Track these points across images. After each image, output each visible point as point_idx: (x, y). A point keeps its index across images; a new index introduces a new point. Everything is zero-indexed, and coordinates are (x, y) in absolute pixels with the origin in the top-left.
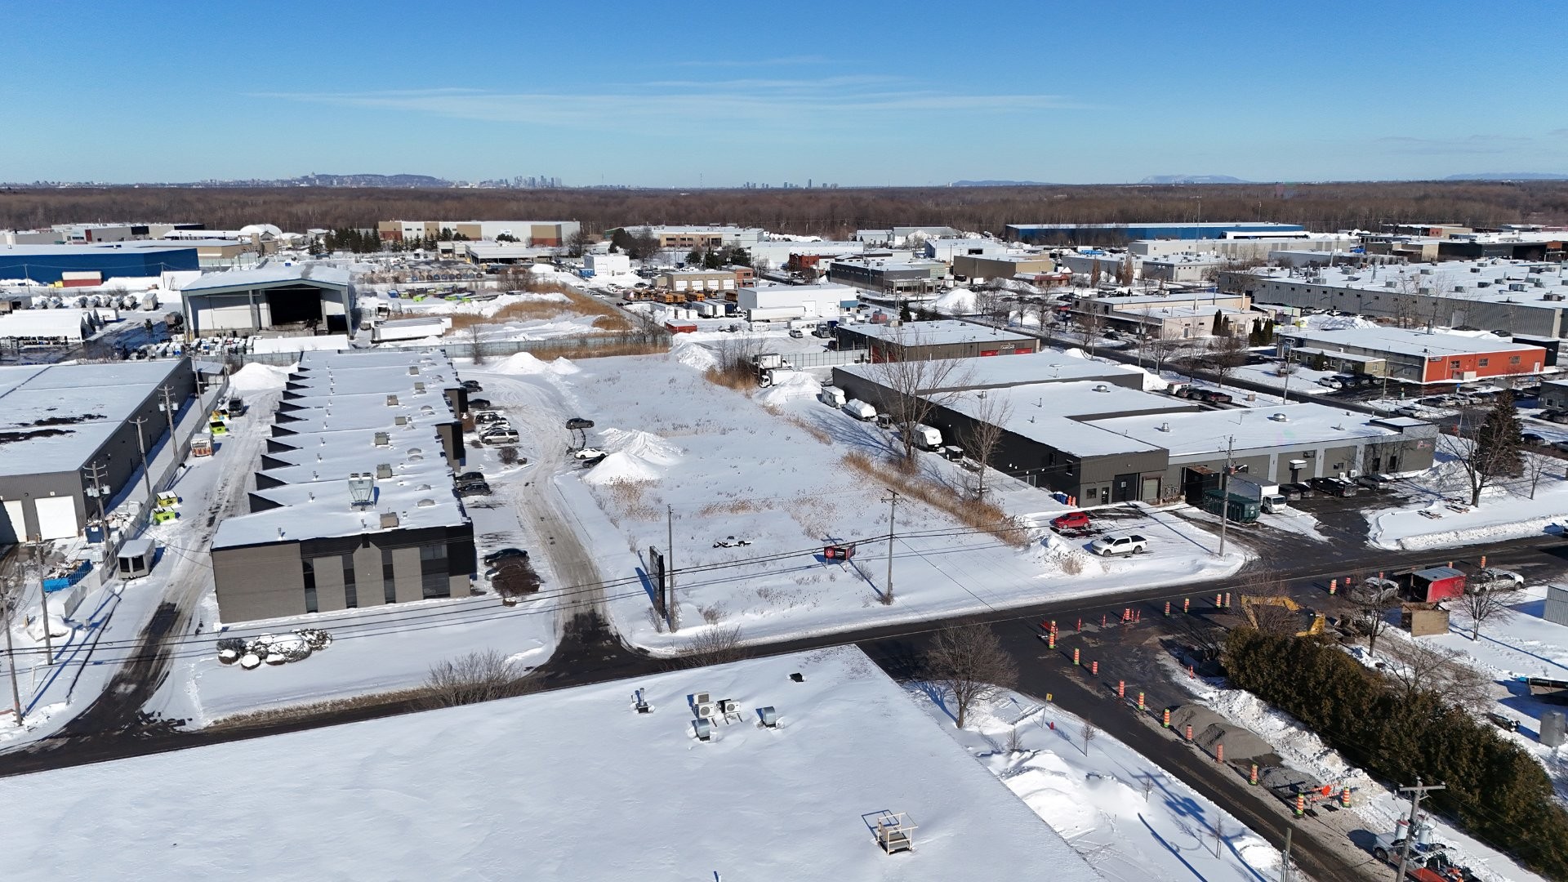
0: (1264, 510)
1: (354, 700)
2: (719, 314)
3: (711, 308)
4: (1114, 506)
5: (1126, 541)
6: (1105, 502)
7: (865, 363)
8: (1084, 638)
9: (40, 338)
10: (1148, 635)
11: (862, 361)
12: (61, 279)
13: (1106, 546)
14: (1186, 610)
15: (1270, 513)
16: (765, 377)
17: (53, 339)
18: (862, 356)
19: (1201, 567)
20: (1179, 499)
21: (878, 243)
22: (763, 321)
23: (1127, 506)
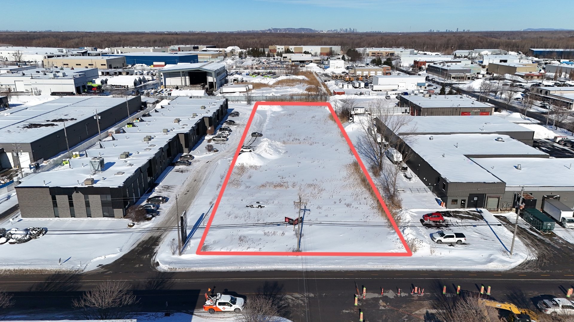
0: (561, 224)
3: (358, 84)
4: (467, 210)
5: (453, 237)
6: (463, 206)
7: (407, 113)
8: (381, 301)
9: (120, 86)
10: (422, 306)
11: (406, 112)
12: (153, 64)
13: (438, 238)
14: (458, 293)
15: (564, 227)
16: (351, 118)
17: (124, 86)
18: (406, 110)
19: (491, 261)
20: (511, 210)
21: (463, 56)
22: (378, 91)
23: (475, 211)
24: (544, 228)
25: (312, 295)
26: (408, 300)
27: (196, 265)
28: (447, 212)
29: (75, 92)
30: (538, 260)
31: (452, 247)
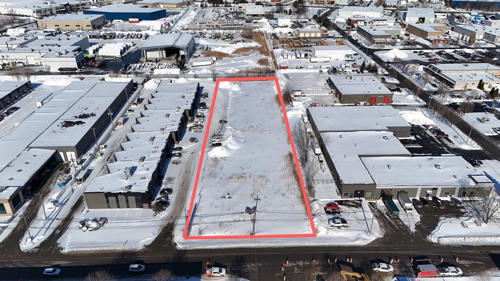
1: (99, 250)
2: (302, 57)
3: (299, 55)
4: (353, 199)
5: (340, 223)
6: (351, 197)
7: (332, 94)
8: (296, 268)
9: (110, 56)
10: (316, 270)
12: (128, 20)
14: (336, 262)
16: (291, 103)
17: (113, 57)
18: (332, 92)
19: (357, 239)
22: (315, 62)
23: (358, 200)
24: (393, 214)
25: (260, 265)
26: (309, 267)
27: (197, 245)
28: (341, 201)
29: (77, 68)
30: (383, 238)
31: (339, 230)
